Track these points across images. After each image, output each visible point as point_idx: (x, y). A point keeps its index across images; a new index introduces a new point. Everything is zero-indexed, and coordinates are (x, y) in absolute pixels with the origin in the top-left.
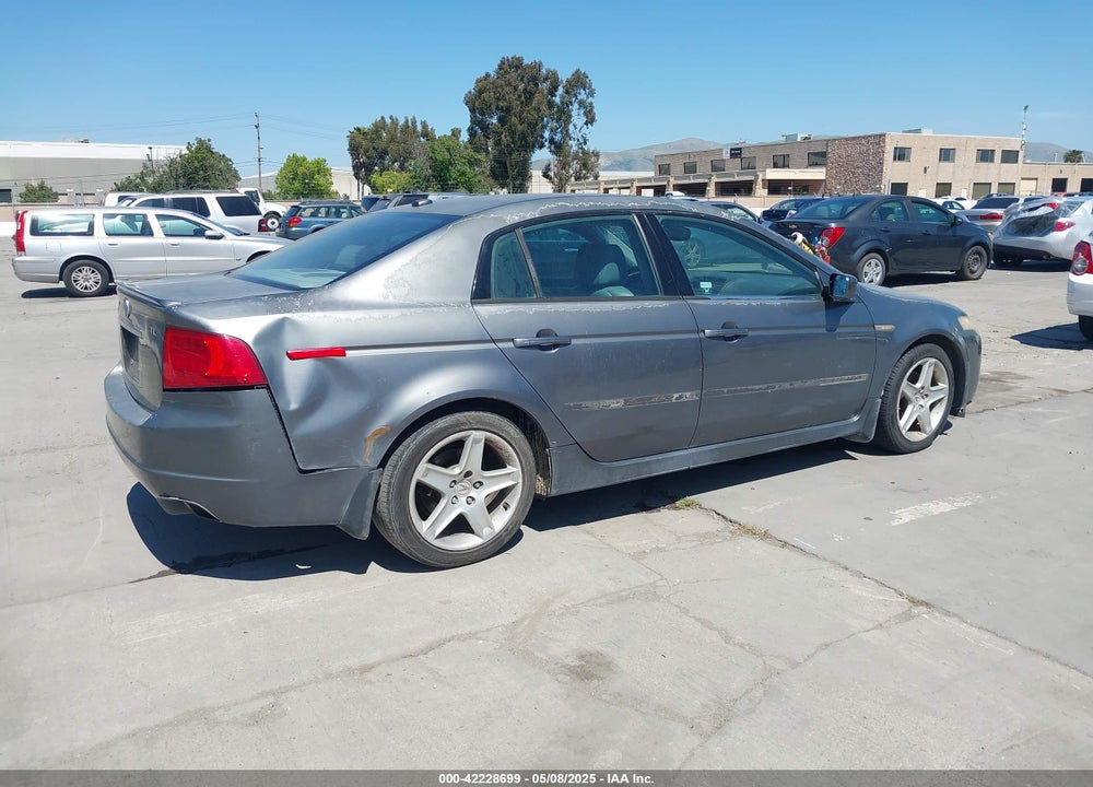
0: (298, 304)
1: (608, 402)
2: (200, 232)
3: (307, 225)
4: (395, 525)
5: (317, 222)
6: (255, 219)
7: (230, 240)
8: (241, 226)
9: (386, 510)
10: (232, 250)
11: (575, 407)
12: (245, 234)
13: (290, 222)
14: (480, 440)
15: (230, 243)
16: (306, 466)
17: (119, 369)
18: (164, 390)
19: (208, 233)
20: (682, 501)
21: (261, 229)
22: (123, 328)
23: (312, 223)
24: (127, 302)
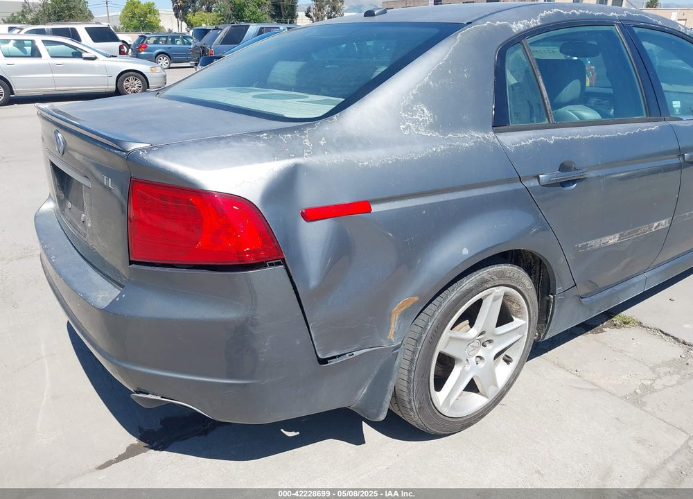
0: (307, 142)
1: (607, 238)
2: (77, 54)
3: (152, 50)
4: (415, 405)
5: (159, 48)
6: (116, 45)
7: (102, 61)
8: (105, 50)
9: (405, 390)
10: (106, 68)
11: (582, 248)
12: (113, 56)
13: (140, 47)
14: (499, 297)
15: (103, 63)
16: (325, 354)
17: (50, 206)
18: (131, 262)
19: (84, 55)
20: (617, 317)
21: (121, 53)
22: (53, 164)
23: (155, 49)
24: (59, 135)
